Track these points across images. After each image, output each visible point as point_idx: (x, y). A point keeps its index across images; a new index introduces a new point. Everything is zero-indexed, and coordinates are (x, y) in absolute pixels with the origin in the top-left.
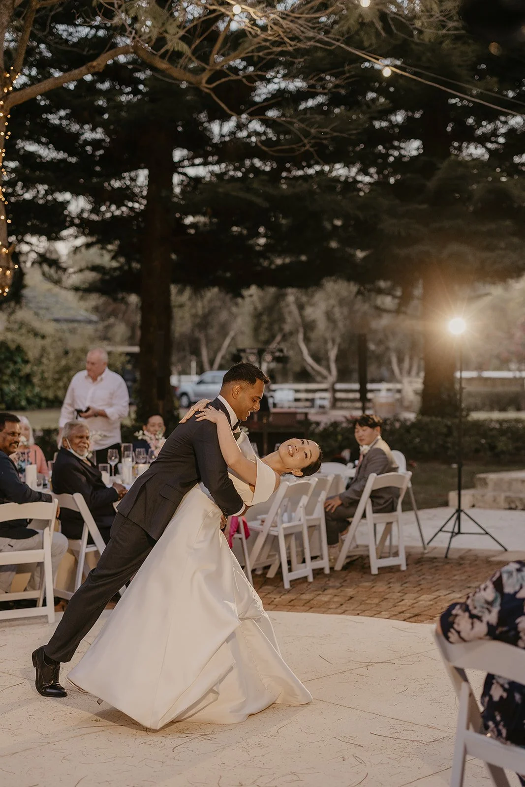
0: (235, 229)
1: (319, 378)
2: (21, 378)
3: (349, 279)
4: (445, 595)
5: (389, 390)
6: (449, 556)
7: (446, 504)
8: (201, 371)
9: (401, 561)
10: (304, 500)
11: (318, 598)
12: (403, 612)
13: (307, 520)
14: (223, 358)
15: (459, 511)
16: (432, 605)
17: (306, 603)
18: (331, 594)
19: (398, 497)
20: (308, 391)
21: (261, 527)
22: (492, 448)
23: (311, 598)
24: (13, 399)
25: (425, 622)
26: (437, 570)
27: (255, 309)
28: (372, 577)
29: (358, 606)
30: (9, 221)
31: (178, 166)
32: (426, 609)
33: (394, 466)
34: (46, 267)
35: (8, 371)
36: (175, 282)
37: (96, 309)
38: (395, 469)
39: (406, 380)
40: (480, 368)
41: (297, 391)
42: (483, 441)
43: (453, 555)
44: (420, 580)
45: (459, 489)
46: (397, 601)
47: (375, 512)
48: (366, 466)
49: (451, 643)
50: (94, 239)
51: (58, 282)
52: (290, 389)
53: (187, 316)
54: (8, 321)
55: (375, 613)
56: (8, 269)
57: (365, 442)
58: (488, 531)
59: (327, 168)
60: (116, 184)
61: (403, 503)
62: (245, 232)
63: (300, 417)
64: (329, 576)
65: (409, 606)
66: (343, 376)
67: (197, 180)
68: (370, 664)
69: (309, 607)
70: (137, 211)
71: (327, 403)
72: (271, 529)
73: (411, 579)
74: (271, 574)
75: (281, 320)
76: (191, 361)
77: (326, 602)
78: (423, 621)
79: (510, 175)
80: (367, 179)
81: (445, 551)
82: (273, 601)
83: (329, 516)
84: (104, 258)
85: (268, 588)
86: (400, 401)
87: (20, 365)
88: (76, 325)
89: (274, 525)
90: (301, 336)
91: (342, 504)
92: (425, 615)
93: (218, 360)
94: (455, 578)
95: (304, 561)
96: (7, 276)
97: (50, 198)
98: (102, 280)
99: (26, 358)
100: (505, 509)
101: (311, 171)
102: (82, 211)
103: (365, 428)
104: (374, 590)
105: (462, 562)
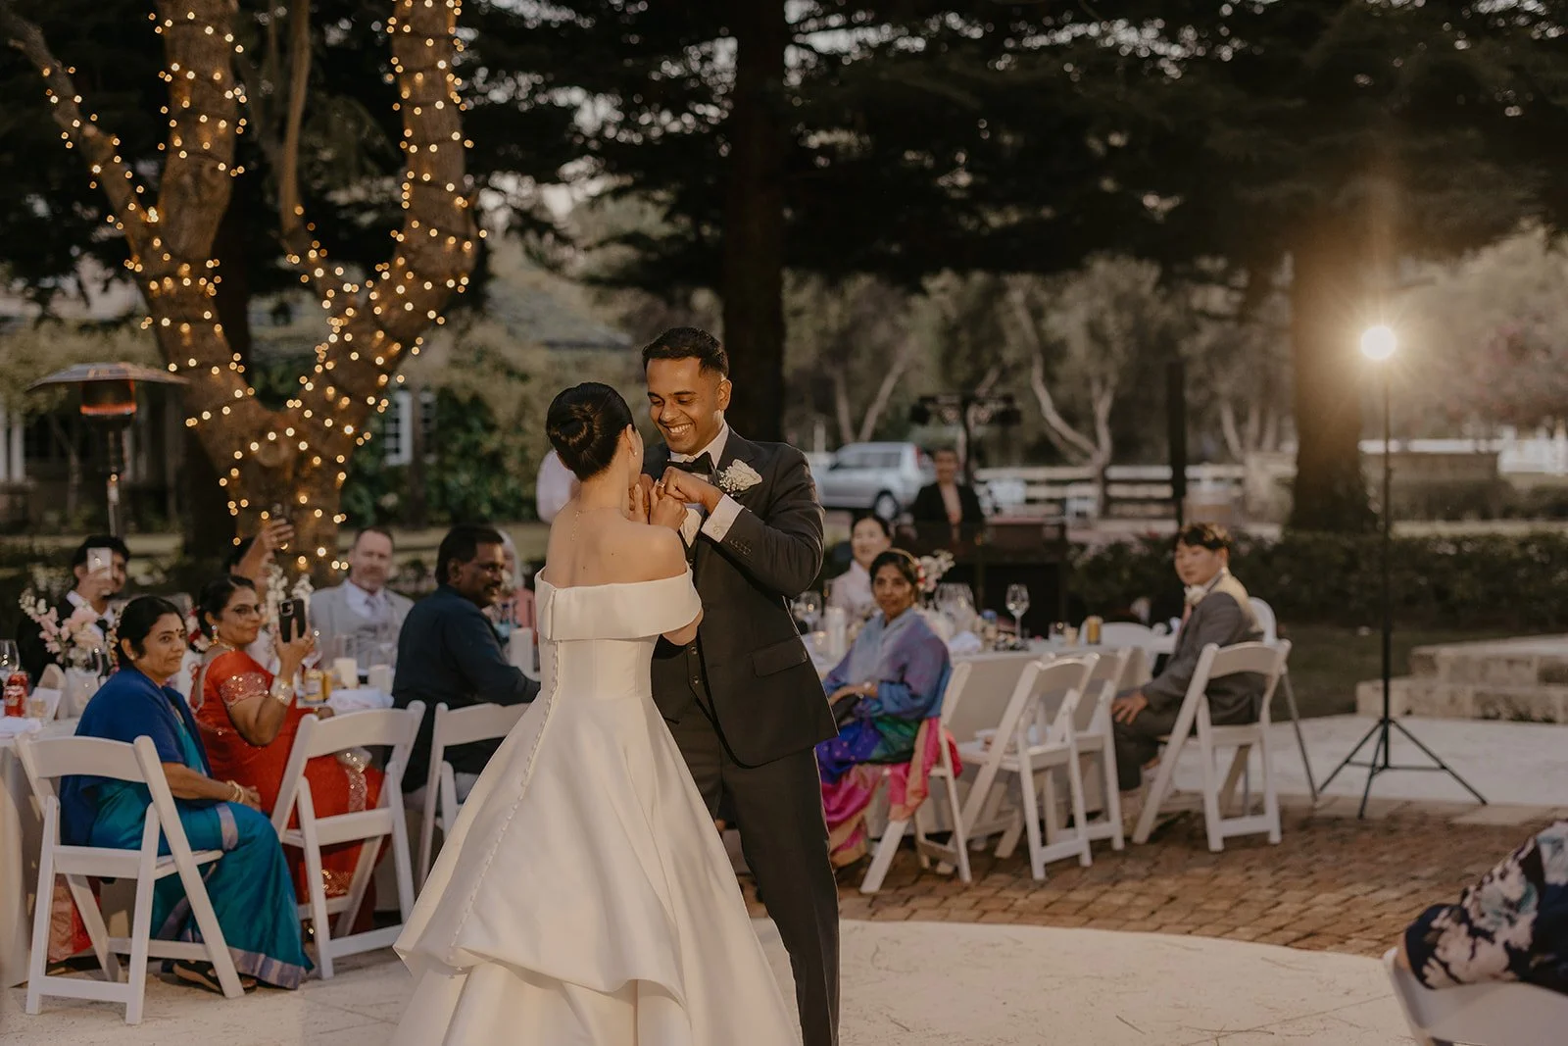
0: (910, 156)
1: (1074, 457)
2: (480, 460)
3: (1140, 255)
4: (1366, 894)
5: (1217, 480)
6: (1367, 814)
7: (1351, 708)
8: (835, 444)
9: (1269, 823)
10: (1072, 699)
11: (1105, 899)
12: (1281, 928)
13: (1079, 741)
14: (881, 417)
15: (1386, 721)
16: (1340, 914)
17: (1079, 910)
18: (1130, 891)
19: (1262, 692)
20: (1052, 483)
21: (984, 754)
22: (1441, 594)
23: (1090, 898)
24: (464, 503)
25: (1329, 948)
26: (1343, 843)
27: (945, 318)
28: (1212, 858)
29: (1187, 916)
30: (469, 144)
31: (797, 30)
32: (1329, 921)
33: (1254, 629)
34: (531, 237)
35: (455, 447)
36: (793, 263)
37: (626, 322)
38: (1258, 636)
39: (1253, 460)
40: (1406, 432)
41: (1030, 483)
42: (1423, 581)
43: (1375, 813)
44: (1309, 865)
45: (1386, 677)
46: (1266, 906)
47: (1215, 722)
48: (1197, 628)
49: (1429, 987)
50: (627, 180)
51: (555, 268)
52: (1016, 480)
53: (808, 334)
54: (456, 346)
55: (1224, 929)
56: (468, 238)
57: (1195, 578)
58: (1447, 762)
59: (1093, 30)
60: (672, 69)
61: (1273, 707)
62: (929, 162)
63: (1051, 533)
64: (1123, 855)
65: (1294, 916)
66: (1126, 450)
67: (832, 59)
68: (1223, 1034)
69: (1086, 916)
70: (713, 122)
71: (1091, 507)
72: (1005, 757)
73: (1291, 860)
74: (1005, 849)
75: (998, 338)
76: (814, 423)
77: (1120, 908)
78: (1326, 947)
79: (1471, 36)
80: (1176, 51)
81: (1358, 805)
82: (1011, 905)
83: (1122, 732)
84: (648, 217)
85: (1000, 878)
86: (1242, 503)
87: (480, 436)
88: (588, 353)
89: (1013, 750)
90: (1037, 373)
91: (1148, 707)
92: (1327, 934)
93: (870, 423)
94: (1386, 858)
95: (1071, 823)
96: (464, 253)
97: (542, 99)
98: (644, 263)
99: (491, 420)
100: (1475, 718)
101: (1063, 37)
102: (605, 124)
103: (1197, 548)
104: (1217, 882)
105: (1394, 826)
